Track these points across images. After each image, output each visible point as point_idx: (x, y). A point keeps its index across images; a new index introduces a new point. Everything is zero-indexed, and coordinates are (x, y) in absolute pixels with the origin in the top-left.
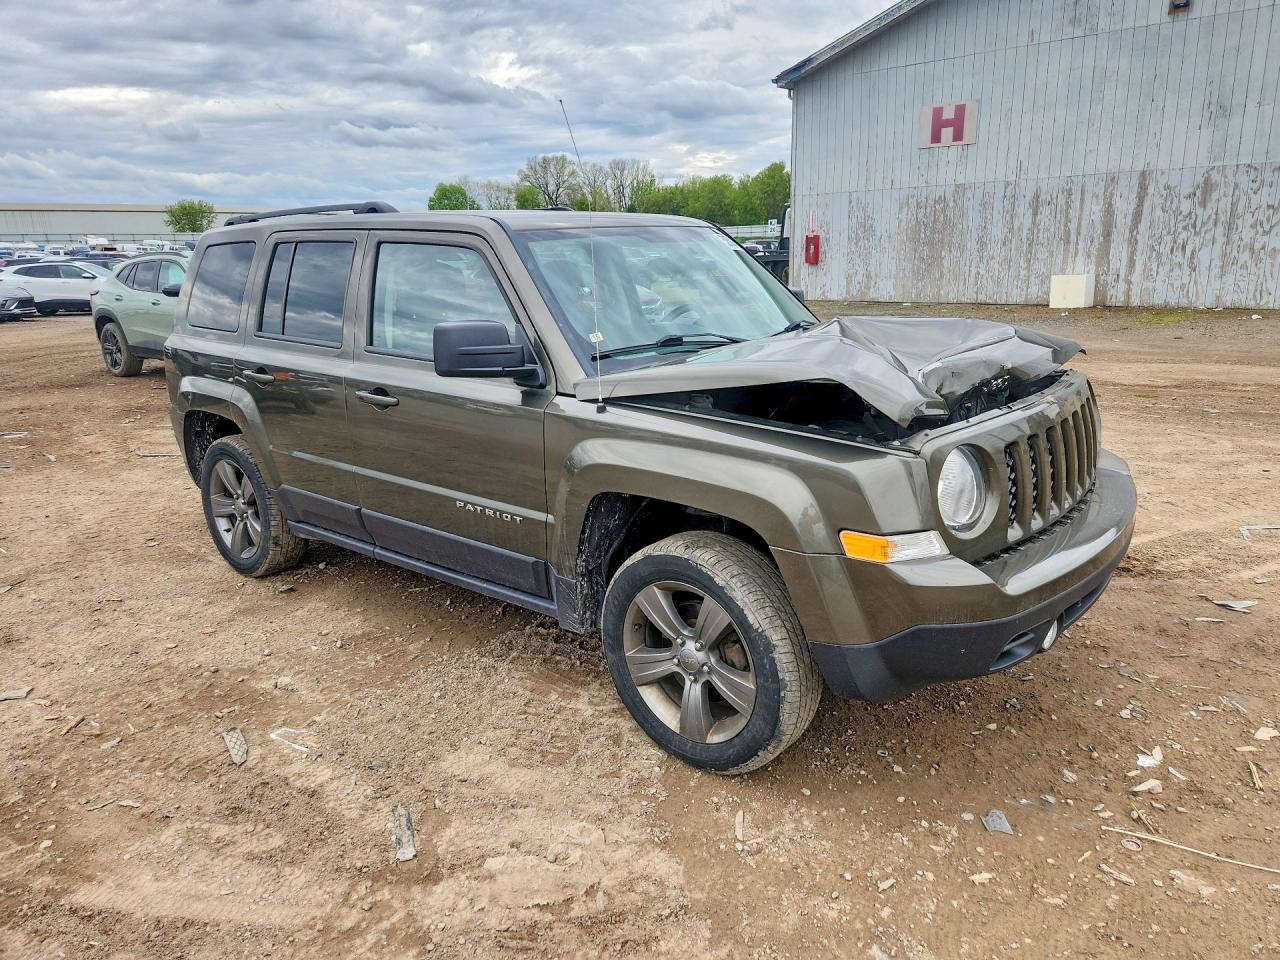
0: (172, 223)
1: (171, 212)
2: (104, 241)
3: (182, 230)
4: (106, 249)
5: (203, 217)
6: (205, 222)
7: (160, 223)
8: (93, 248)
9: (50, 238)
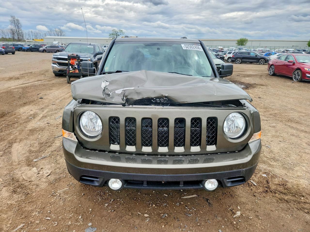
0: (237, 43)
1: (238, 41)
2: (222, 47)
3: (239, 45)
4: (222, 49)
5: (245, 42)
6: (245, 43)
7: (235, 43)
8: (219, 49)
9: (212, 46)
